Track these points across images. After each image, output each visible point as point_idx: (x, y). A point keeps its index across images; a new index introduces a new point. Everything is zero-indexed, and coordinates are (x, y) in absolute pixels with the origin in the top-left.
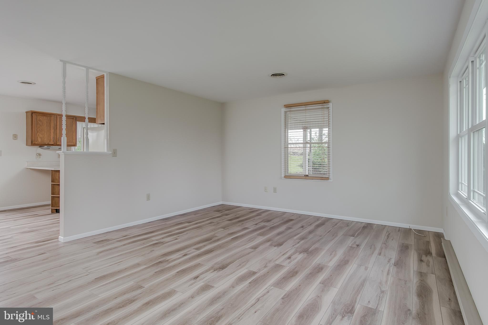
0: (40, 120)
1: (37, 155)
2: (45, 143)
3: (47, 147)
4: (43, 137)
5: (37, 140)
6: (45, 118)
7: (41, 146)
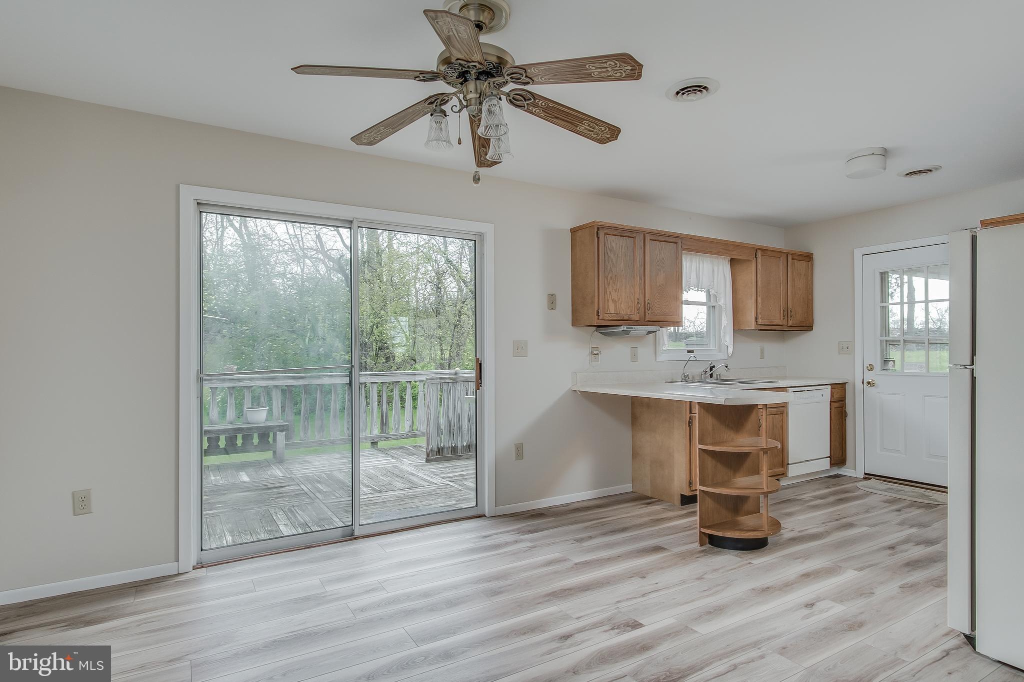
0: (613, 248)
1: (594, 352)
2: (623, 317)
3: (627, 328)
4: (619, 299)
5: (608, 307)
6: (621, 243)
7: (604, 328)
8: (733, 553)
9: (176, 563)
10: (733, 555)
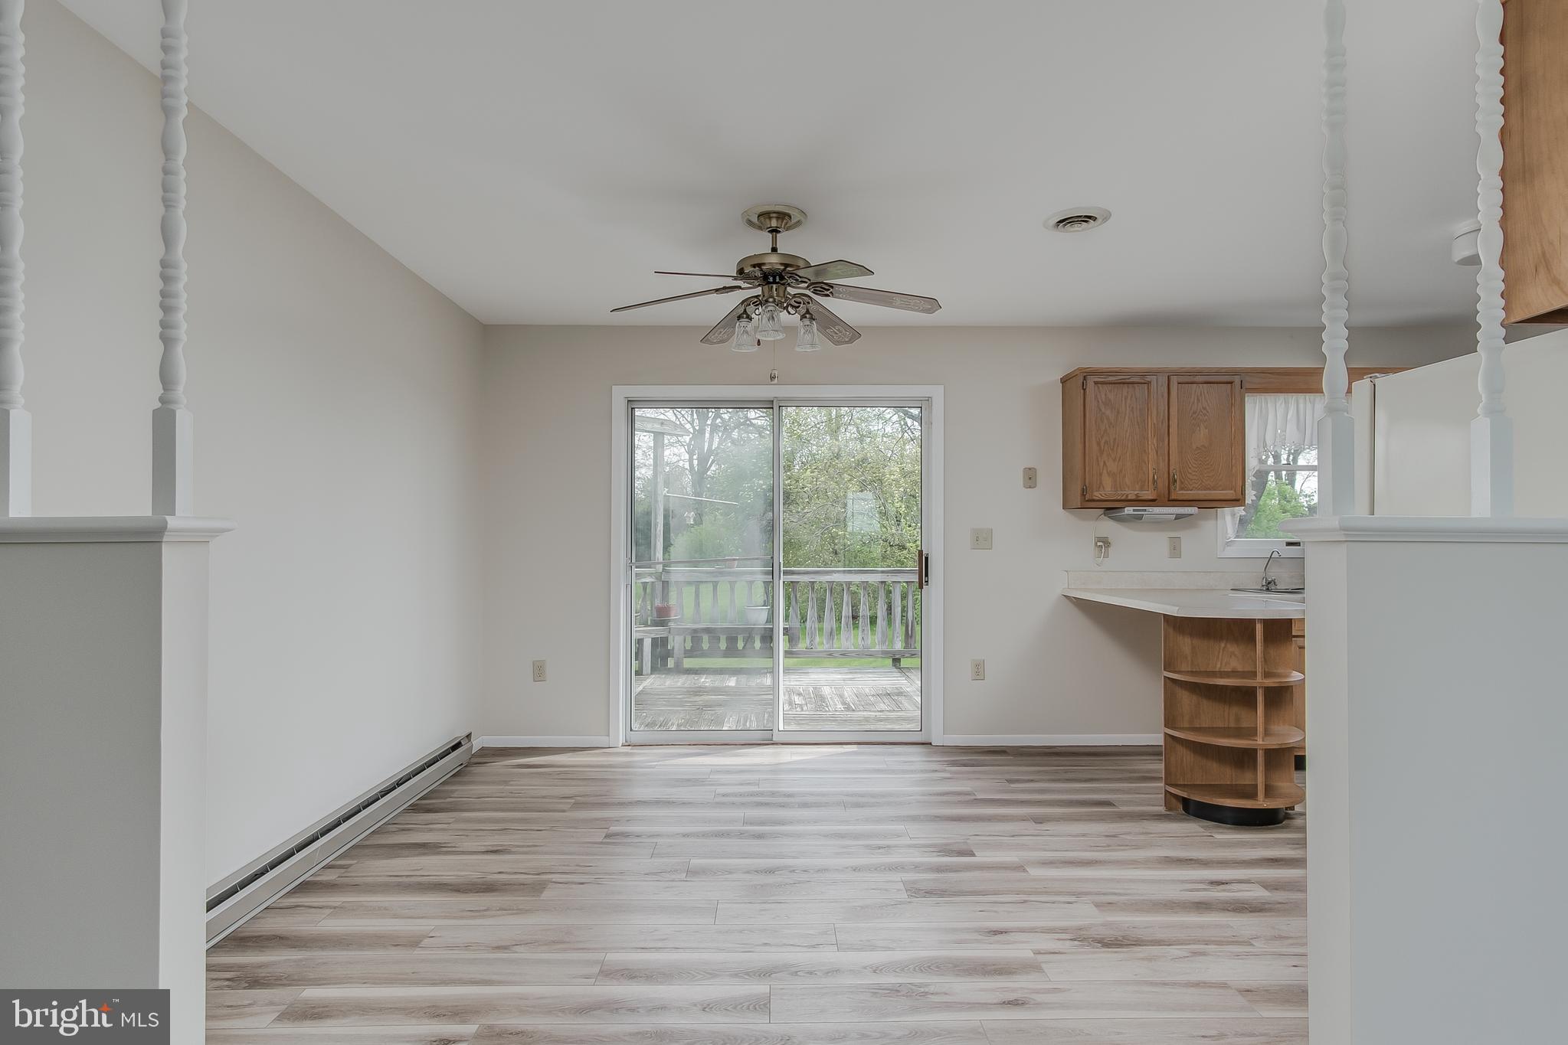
0: (1110, 400)
1: (1099, 544)
2: (1127, 496)
3: (1134, 510)
4: (1121, 471)
5: (1101, 483)
6: (1125, 393)
7: (1111, 509)
8: (1201, 824)
9: (607, 738)
10: (1199, 826)
